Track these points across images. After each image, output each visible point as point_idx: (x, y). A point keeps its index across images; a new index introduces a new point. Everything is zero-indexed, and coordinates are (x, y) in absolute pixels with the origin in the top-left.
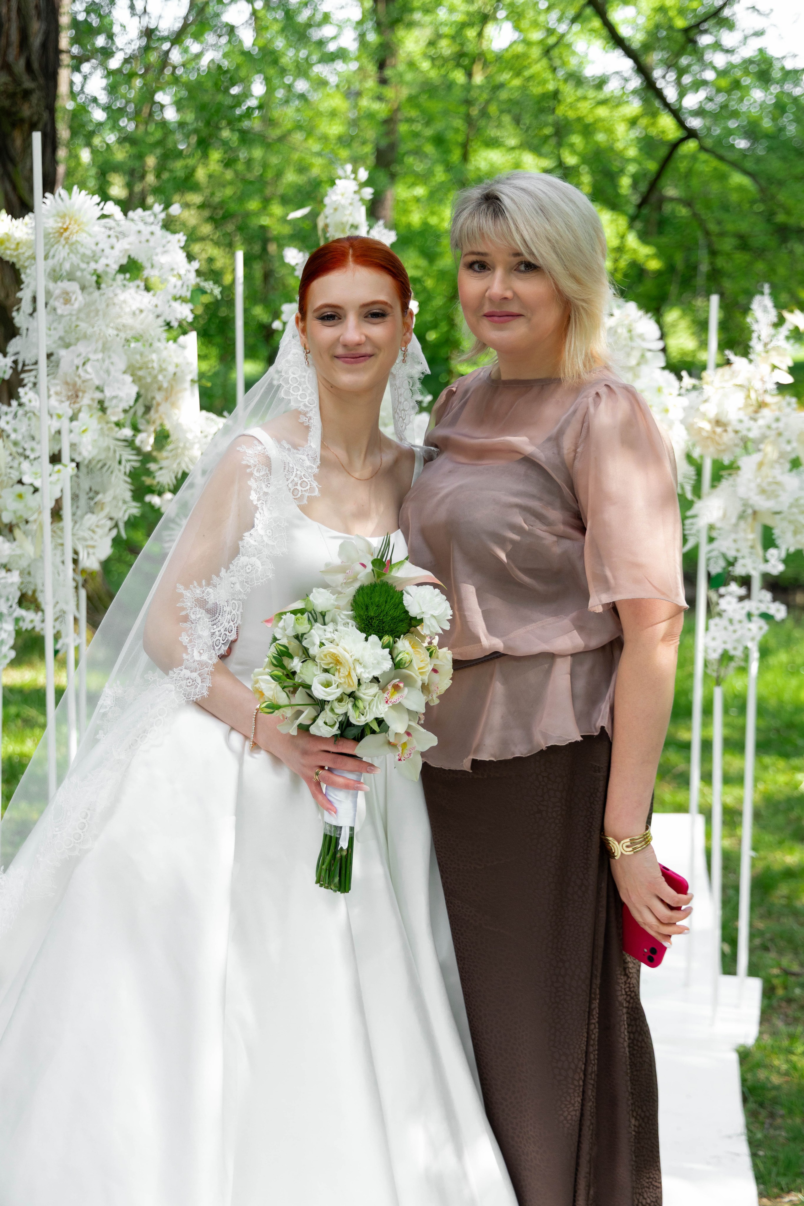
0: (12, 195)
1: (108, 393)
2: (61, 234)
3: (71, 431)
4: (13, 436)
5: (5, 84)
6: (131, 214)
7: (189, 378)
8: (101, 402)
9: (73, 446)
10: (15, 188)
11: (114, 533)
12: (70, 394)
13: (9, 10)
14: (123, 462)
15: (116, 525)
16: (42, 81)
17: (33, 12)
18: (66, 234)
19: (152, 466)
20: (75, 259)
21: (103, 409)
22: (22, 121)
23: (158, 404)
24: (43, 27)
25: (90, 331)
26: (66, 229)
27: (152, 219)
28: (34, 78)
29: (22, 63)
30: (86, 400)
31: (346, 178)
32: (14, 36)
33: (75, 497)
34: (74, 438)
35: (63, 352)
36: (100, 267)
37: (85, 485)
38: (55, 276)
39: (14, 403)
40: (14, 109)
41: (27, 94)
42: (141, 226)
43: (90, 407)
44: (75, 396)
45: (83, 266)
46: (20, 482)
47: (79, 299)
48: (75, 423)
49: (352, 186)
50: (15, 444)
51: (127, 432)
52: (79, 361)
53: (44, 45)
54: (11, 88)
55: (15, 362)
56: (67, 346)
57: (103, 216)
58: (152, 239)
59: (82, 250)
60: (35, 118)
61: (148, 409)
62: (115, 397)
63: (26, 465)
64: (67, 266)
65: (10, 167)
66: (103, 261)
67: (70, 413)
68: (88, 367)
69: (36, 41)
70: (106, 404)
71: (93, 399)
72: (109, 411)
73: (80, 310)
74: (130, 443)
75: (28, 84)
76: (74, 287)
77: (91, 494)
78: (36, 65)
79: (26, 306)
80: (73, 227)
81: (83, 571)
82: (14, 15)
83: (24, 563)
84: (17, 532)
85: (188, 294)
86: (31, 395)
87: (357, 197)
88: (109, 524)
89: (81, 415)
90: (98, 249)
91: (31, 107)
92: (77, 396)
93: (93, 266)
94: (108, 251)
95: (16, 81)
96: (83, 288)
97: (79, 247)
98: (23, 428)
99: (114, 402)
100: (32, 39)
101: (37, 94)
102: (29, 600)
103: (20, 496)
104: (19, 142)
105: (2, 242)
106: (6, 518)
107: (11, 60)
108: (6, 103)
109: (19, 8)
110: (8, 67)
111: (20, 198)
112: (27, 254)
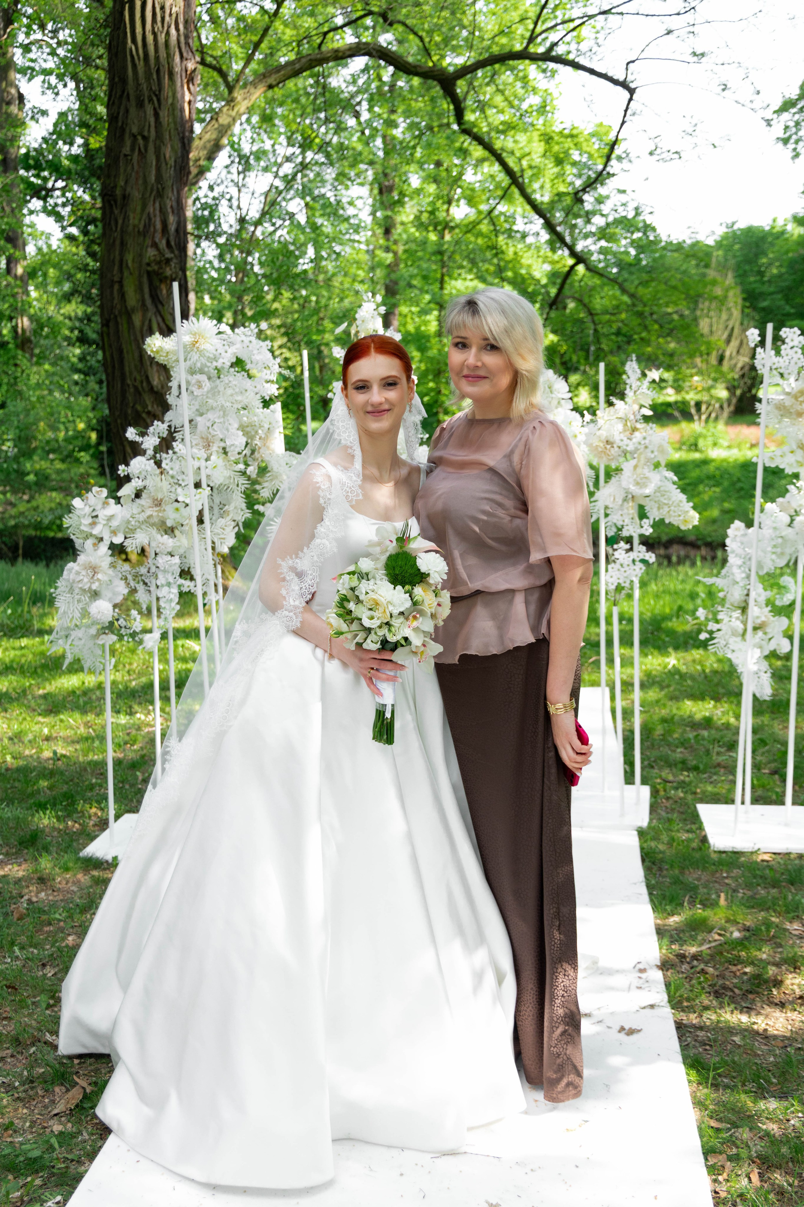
0: (162, 324)
1: (228, 442)
2: (194, 345)
3: (207, 468)
4: (171, 472)
5: (154, 255)
6: (236, 330)
7: (278, 431)
8: (224, 449)
9: (208, 476)
10: (164, 320)
11: (236, 529)
12: (205, 444)
13: (154, 209)
14: (240, 485)
15: (238, 525)
16: (176, 252)
17: (169, 210)
18: (197, 345)
19: (257, 487)
20: (203, 360)
21: (225, 452)
22: (166, 278)
23: (260, 448)
24: (176, 219)
25: (215, 404)
26: (197, 342)
27: (249, 333)
28: (172, 252)
29: (164, 242)
30: (215, 448)
31: (369, 301)
32: (159, 226)
33: (211, 508)
34: (208, 471)
35: (199, 419)
36: (219, 364)
37: (217, 500)
38: (192, 371)
39: (170, 452)
40: (161, 270)
41: (168, 261)
42: (243, 338)
43: (217, 452)
44: (208, 446)
45: (209, 364)
46: (177, 501)
47: (207, 385)
48: (208, 462)
49: (373, 306)
50: (172, 477)
51: (241, 466)
52: (209, 424)
53: (177, 231)
54: (158, 259)
55: (170, 426)
56: (201, 415)
57: (220, 333)
58: (251, 345)
59: (207, 354)
60: (174, 274)
61: (253, 452)
62: (233, 445)
63: (179, 490)
64: (199, 365)
65: (160, 307)
66: (221, 361)
67: (205, 456)
68: (215, 426)
69: (172, 228)
70: (228, 450)
71: (219, 447)
72: (229, 454)
73: (208, 392)
74: (244, 473)
75: (169, 255)
76: (203, 378)
77: (221, 506)
78: (173, 243)
79: (174, 391)
80: (201, 340)
81: (218, 554)
82: (158, 213)
83: (181, 551)
84: (177, 532)
85: (275, 379)
86: (181, 446)
87: (376, 313)
88: (233, 524)
89: (213, 458)
90: (217, 353)
91: (171, 268)
93: (215, 364)
94: (223, 354)
95: (161, 253)
96: (209, 378)
97: (205, 352)
98: (177, 467)
99: (232, 448)
100: (169, 227)
101: (175, 261)
102: (186, 573)
103: (177, 509)
104: (164, 292)
105: (157, 352)
106: (169, 523)
107: (157, 240)
108: (156, 268)
109: (161, 208)
110: (155, 245)
111: (167, 326)
112: (173, 359)
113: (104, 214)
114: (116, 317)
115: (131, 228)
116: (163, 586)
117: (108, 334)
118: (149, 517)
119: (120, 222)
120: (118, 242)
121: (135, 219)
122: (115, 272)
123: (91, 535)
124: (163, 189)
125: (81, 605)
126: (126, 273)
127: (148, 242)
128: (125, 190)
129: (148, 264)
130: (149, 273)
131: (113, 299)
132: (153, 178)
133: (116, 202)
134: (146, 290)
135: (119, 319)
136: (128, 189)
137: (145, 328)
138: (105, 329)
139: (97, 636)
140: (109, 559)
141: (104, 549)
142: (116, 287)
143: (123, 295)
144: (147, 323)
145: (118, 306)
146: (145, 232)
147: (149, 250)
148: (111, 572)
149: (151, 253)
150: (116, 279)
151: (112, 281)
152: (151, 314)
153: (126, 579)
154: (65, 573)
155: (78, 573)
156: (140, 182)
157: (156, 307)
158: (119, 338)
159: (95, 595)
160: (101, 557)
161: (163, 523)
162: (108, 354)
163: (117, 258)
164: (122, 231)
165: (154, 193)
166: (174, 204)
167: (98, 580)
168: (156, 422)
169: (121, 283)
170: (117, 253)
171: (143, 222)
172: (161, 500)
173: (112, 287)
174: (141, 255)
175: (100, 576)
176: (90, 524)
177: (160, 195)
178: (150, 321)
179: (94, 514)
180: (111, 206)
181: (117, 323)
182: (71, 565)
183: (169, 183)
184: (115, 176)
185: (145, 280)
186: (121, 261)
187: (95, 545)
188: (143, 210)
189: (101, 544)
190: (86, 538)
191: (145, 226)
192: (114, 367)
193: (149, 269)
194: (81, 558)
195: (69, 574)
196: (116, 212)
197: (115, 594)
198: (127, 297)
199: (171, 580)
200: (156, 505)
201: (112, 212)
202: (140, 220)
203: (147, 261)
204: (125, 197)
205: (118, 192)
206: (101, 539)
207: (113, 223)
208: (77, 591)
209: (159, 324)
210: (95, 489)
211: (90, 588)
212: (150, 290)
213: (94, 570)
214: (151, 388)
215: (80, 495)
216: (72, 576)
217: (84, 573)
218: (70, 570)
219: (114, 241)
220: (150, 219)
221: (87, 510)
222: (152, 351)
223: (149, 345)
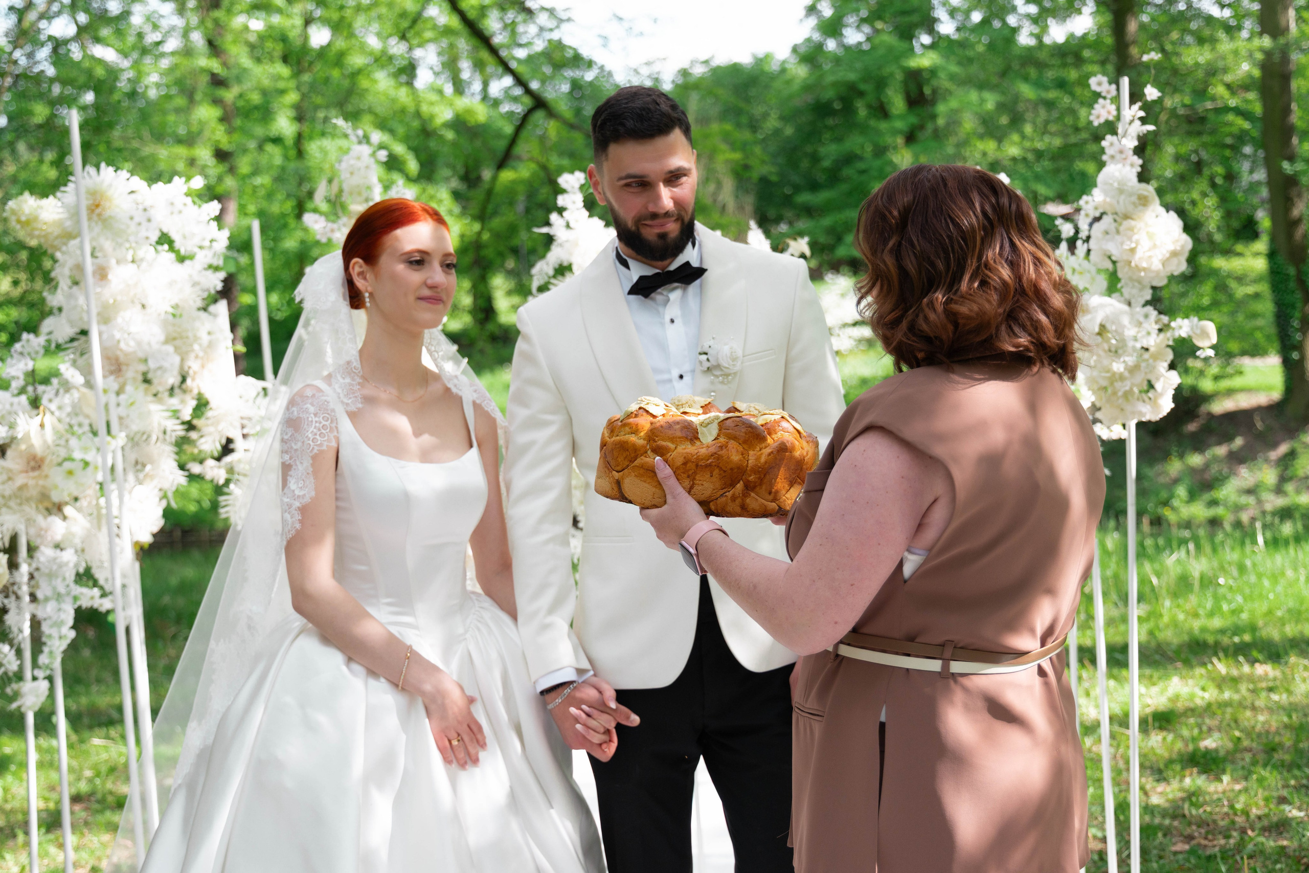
1: (152, 364)
2: (92, 211)
3: (118, 405)
6: (155, 186)
7: (224, 344)
8: (145, 374)
9: (120, 418)
11: (164, 504)
12: (113, 368)
14: (168, 432)
15: (165, 496)
18: (98, 211)
19: (193, 435)
21: (148, 381)
23: (195, 373)
26: (98, 206)
30: (129, 374)
34: (122, 411)
37: (132, 457)
43: (134, 379)
44: (117, 370)
46: (69, 459)
47: (115, 273)
48: (122, 397)
55: (49, 341)
57: (132, 192)
61: (185, 378)
62: (160, 368)
63: (75, 442)
67: (116, 386)
68: (129, 339)
70: (150, 376)
71: (137, 372)
72: (155, 381)
74: (174, 413)
77: (139, 467)
79: (64, 283)
80: (105, 204)
81: (136, 544)
83: (77, 541)
84: (68, 510)
85: (221, 262)
87: (373, 160)
88: (158, 495)
89: (129, 388)
92: (120, 370)
94: (144, 224)
96: (119, 262)
97: (112, 222)
99: (159, 373)
102: (86, 577)
103: (70, 473)
105: (27, 223)
106: (56, 497)
112: (56, 234)
116: (47, 599)
118: (21, 488)
161: (44, 496)
168: (25, 336)
172: (42, 460)
199: (62, 589)
200: (34, 469)
222: (19, 221)
223: (13, 212)
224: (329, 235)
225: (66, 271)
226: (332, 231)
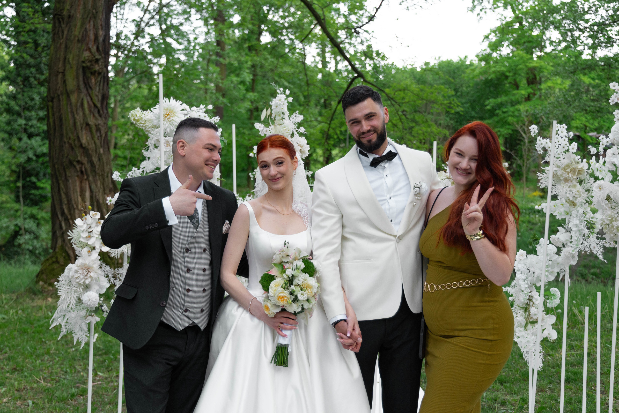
0: (91, 103)
2: (166, 117)
5: (88, 56)
7: (217, 177)
13: (89, 26)
16: (103, 55)
17: (100, 27)
18: (168, 117)
20: (172, 127)
22: (95, 71)
24: (104, 33)
26: (168, 115)
27: (201, 111)
28: (100, 54)
29: (95, 48)
31: (281, 94)
32: (92, 36)
40: (92, 67)
41: (97, 61)
49: (283, 97)
53: (104, 41)
54: (90, 58)
55: (143, 171)
57: (183, 110)
60: (100, 71)
64: (168, 131)
65: (90, 91)
69: (101, 39)
75: (98, 57)
78: (101, 49)
79: (151, 148)
80: (171, 114)
82: (92, 28)
87: (286, 101)
91: (99, 66)
95: (93, 55)
97: (173, 122)
100: (99, 38)
101: (102, 60)
104: (93, 81)
105: (138, 120)
107: (90, 46)
108: (89, 64)
109: (94, 25)
110: (89, 50)
111: (94, 103)
112: (149, 126)
113: (54, 26)
114: (59, 96)
115: (72, 37)
117: (52, 107)
119: (65, 33)
120: (63, 46)
121: (77, 32)
122: (60, 66)
123: (87, 245)
124: (97, 13)
125: (75, 295)
126: (68, 67)
127: (84, 47)
128: (70, 12)
129: (84, 62)
130: (83, 68)
131: (58, 84)
132: (90, 6)
133: (63, 20)
134: (81, 79)
135: (61, 97)
136: (73, 12)
137: (79, 104)
138: (50, 104)
139: (86, 317)
140: (99, 262)
141: (95, 255)
142: (60, 76)
143: (65, 82)
144: (80, 101)
145: (61, 89)
146: (83, 40)
147: (85, 53)
148: (99, 271)
149: (86, 54)
150: (61, 70)
151: (58, 72)
152: (82, 95)
153: (108, 276)
154: (66, 271)
155: (76, 272)
156: (81, 7)
157: (87, 90)
158: (60, 110)
159: (87, 288)
160: (92, 260)
162: (51, 120)
163: (62, 57)
164: (67, 39)
165: (90, 15)
166: (103, 24)
167: (91, 277)
169: (63, 73)
170: (62, 53)
171: (81, 34)
173: (57, 75)
174: (78, 56)
175: (92, 274)
176: (86, 237)
177: (95, 17)
178: (82, 99)
179: (90, 230)
180: (60, 22)
181: (59, 100)
182: (70, 265)
183: (101, 9)
184: (64, 3)
185: (81, 72)
186: (65, 59)
187: (89, 252)
188: (82, 26)
189: (94, 252)
190: (82, 247)
191: (83, 36)
192: (55, 129)
193: (84, 65)
194: (79, 261)
195: (69, 272)
196: (63, 26)
197: (101, 287)
198: (67, 83)
201: (60, 26)
202: (80, 32)
203: (83, 60)
204: (69, 16)
205: (65, 13)
206: (94, 248)
207: (60, 33)
208: (74, 284)
209: (88, 102)
210: (92, 213)
211: (84, 282)
212: (84, 79)
213: (88, 269)
214: (81, 145)
215: (81, 217)
216: (71, 274)
217: (80, 271)
218: (70, 269)
219: (61, 44)
220: (87, 32)
221: (85, 227)
222: (134, 120)
223: (132, 115)
224: (265, 133)
225: (153, 142)
226: (267, 131)
